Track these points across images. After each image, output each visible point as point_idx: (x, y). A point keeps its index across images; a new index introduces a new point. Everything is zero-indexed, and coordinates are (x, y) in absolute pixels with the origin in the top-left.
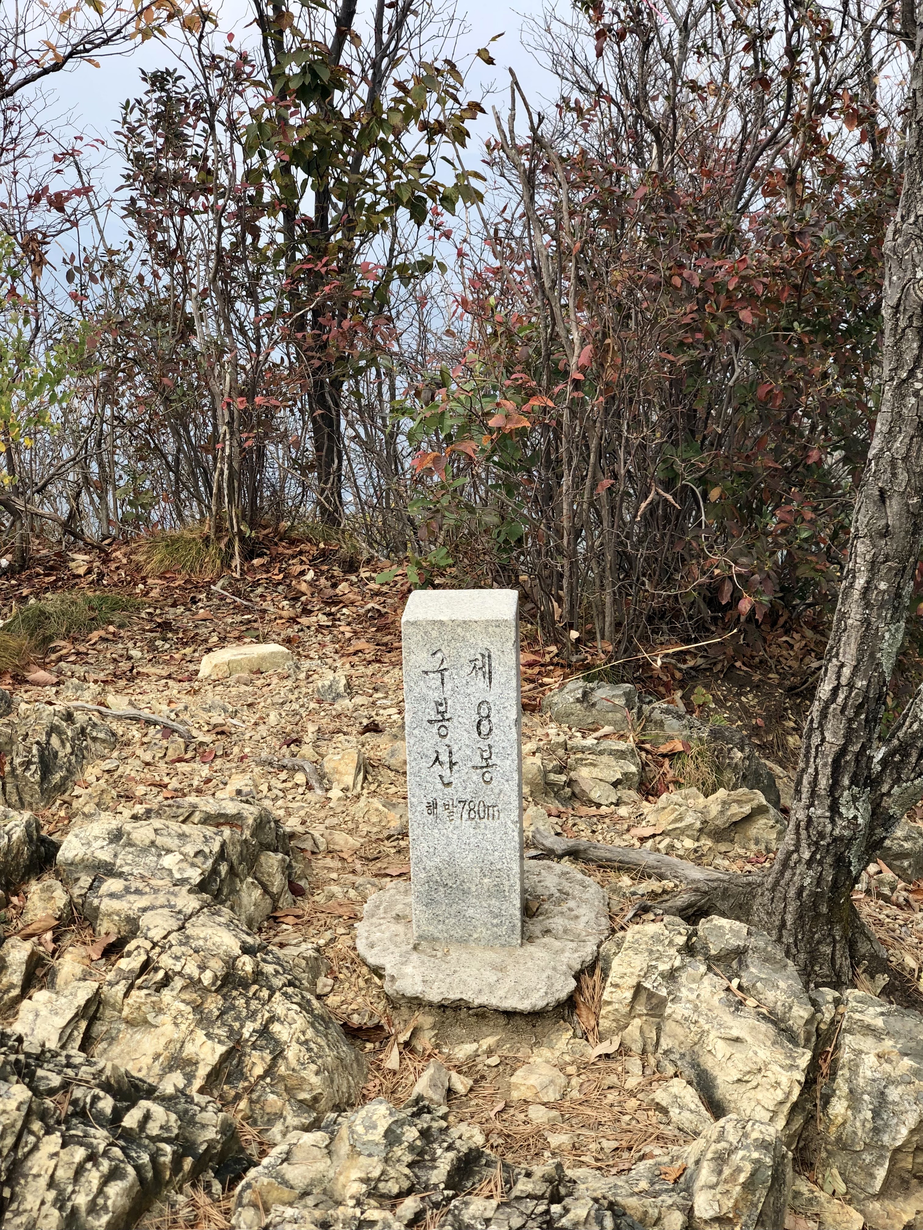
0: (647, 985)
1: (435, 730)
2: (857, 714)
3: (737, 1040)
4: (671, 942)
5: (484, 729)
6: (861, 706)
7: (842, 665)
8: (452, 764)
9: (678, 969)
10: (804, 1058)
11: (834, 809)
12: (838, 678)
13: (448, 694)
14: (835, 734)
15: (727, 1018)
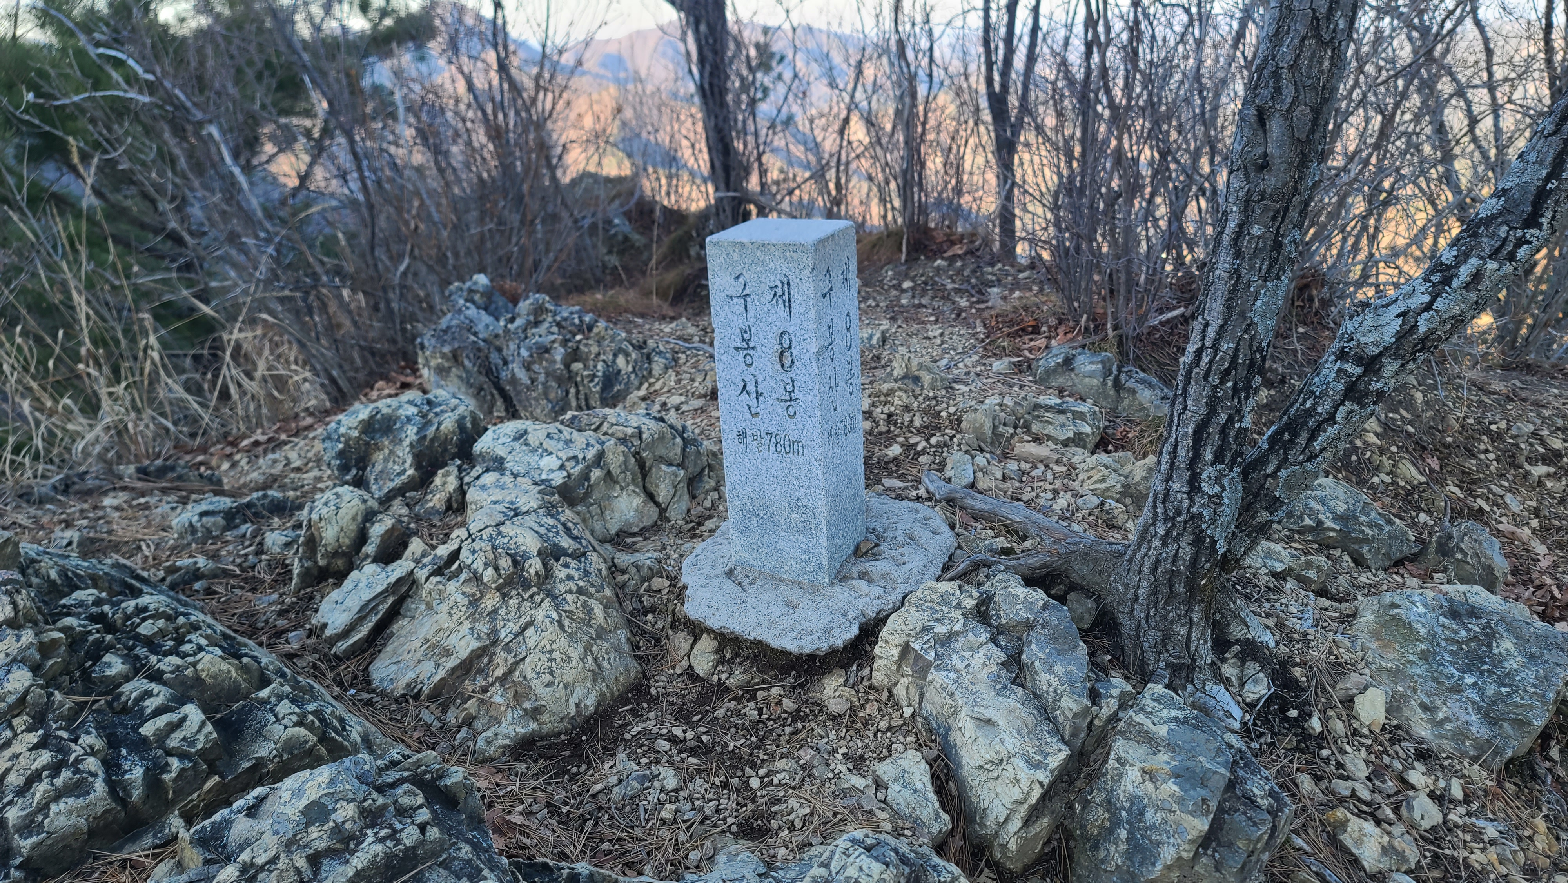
0: (916, 646)
1: (741, 358)
2: (1223, 381)
3: (989, 722)
4: (959, 606)
5: (787, 363)
6: (1227, 372)
7: (1207, 324)
8: (758, 395)
9: (957, 634)
10: (1058, 756)
11: (1194, 485)
12: (1203, 338)
13: (751, 321)
14: (1196, 401)
15: (988, 695)
